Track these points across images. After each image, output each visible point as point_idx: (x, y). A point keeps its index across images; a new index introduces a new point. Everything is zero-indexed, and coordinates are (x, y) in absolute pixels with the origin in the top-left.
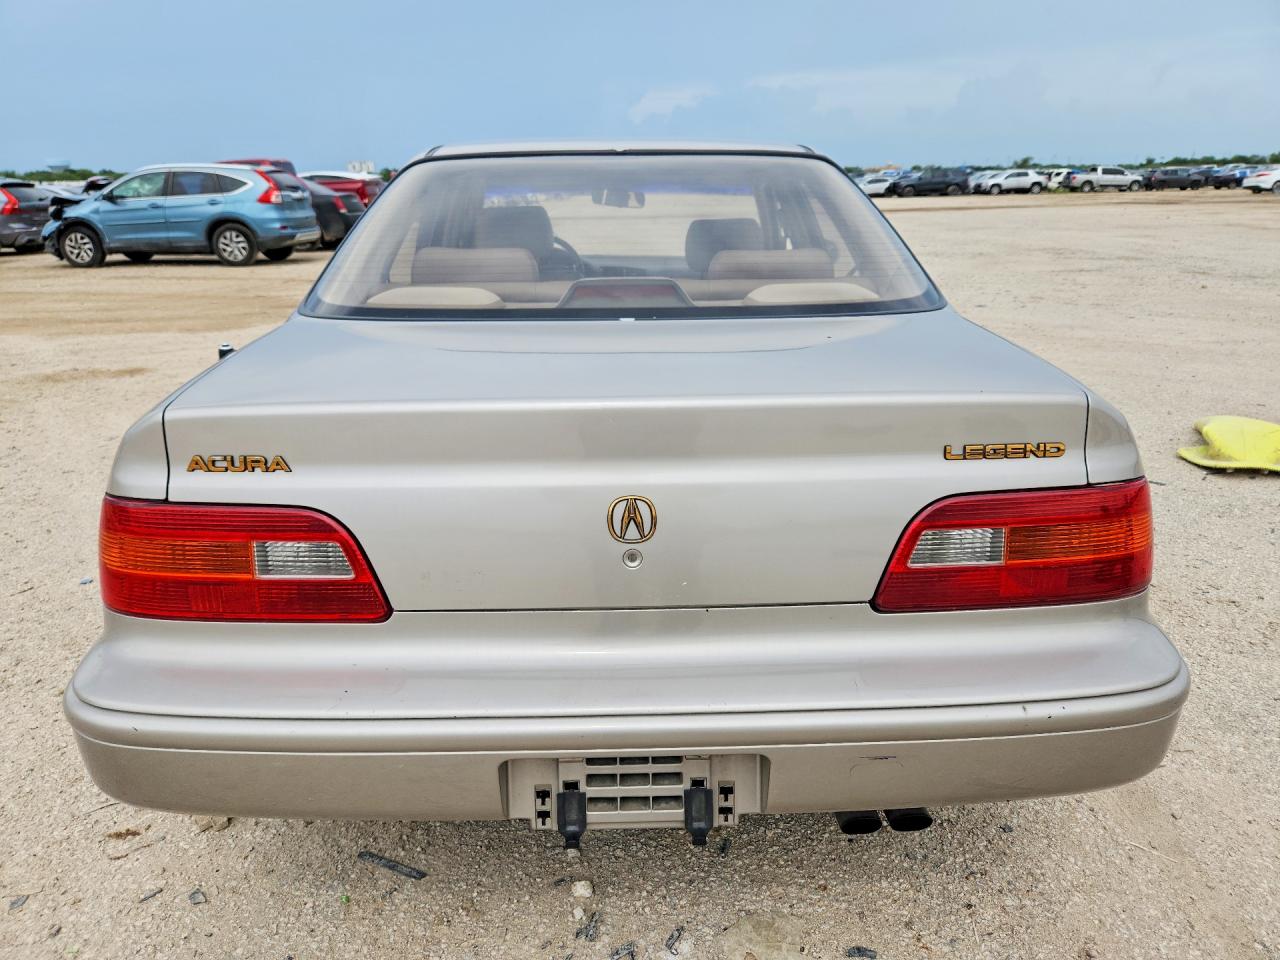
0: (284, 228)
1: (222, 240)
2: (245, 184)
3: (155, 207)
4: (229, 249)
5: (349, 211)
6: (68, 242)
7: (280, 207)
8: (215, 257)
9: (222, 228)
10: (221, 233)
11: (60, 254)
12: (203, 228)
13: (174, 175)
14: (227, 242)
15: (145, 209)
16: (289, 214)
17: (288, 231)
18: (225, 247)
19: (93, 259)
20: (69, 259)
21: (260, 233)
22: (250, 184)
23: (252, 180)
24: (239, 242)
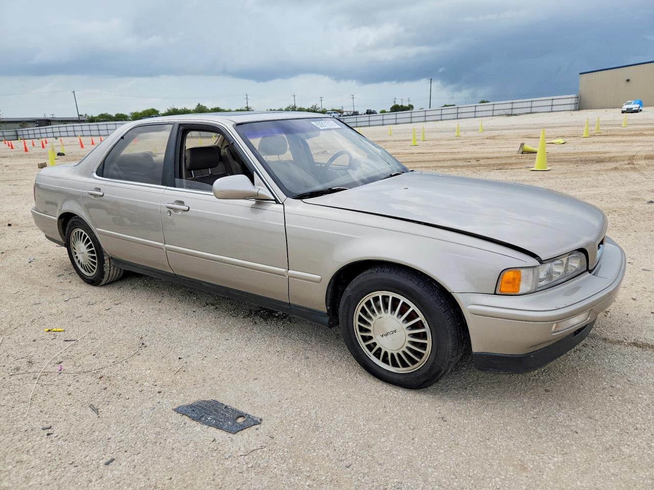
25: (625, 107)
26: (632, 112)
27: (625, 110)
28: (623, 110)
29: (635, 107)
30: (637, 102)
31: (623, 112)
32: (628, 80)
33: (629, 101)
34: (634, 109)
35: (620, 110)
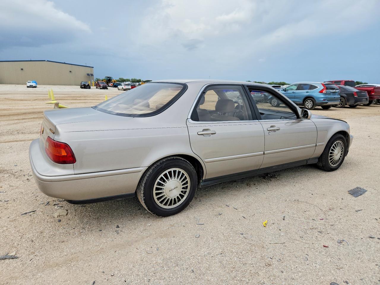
0: (325, 100)
1: (307, 102)
2: (317, 87)
3: (293, 93)
4: (308, 105)
5: (358, 97)
6: (273, 101)
7: (326, 94)
8: (304, 107)
9: (308, 99)
10: (307, 101)
11: (271, 103)
12: (303, 98)
13: (301, 85)
14: (308, 103)
15: (291, 93)
16: (327, 96)
17: (326, 101)
18: (307, 104)
19: (276, 105)
20: (272, 105)
21: (317, 101)
22: (319, 87)
23: (319, 86)
24: (311, 103)
25: (29, 84)
26: (33, 88)
27: (29, 86)
28: (28, 86)
29: (34, 84)
30: (34, 82)
31: (28, 87)
32: (22, 69)
33: (29, 81)
34: (34, 86)
35: (26, 86)
